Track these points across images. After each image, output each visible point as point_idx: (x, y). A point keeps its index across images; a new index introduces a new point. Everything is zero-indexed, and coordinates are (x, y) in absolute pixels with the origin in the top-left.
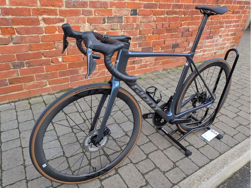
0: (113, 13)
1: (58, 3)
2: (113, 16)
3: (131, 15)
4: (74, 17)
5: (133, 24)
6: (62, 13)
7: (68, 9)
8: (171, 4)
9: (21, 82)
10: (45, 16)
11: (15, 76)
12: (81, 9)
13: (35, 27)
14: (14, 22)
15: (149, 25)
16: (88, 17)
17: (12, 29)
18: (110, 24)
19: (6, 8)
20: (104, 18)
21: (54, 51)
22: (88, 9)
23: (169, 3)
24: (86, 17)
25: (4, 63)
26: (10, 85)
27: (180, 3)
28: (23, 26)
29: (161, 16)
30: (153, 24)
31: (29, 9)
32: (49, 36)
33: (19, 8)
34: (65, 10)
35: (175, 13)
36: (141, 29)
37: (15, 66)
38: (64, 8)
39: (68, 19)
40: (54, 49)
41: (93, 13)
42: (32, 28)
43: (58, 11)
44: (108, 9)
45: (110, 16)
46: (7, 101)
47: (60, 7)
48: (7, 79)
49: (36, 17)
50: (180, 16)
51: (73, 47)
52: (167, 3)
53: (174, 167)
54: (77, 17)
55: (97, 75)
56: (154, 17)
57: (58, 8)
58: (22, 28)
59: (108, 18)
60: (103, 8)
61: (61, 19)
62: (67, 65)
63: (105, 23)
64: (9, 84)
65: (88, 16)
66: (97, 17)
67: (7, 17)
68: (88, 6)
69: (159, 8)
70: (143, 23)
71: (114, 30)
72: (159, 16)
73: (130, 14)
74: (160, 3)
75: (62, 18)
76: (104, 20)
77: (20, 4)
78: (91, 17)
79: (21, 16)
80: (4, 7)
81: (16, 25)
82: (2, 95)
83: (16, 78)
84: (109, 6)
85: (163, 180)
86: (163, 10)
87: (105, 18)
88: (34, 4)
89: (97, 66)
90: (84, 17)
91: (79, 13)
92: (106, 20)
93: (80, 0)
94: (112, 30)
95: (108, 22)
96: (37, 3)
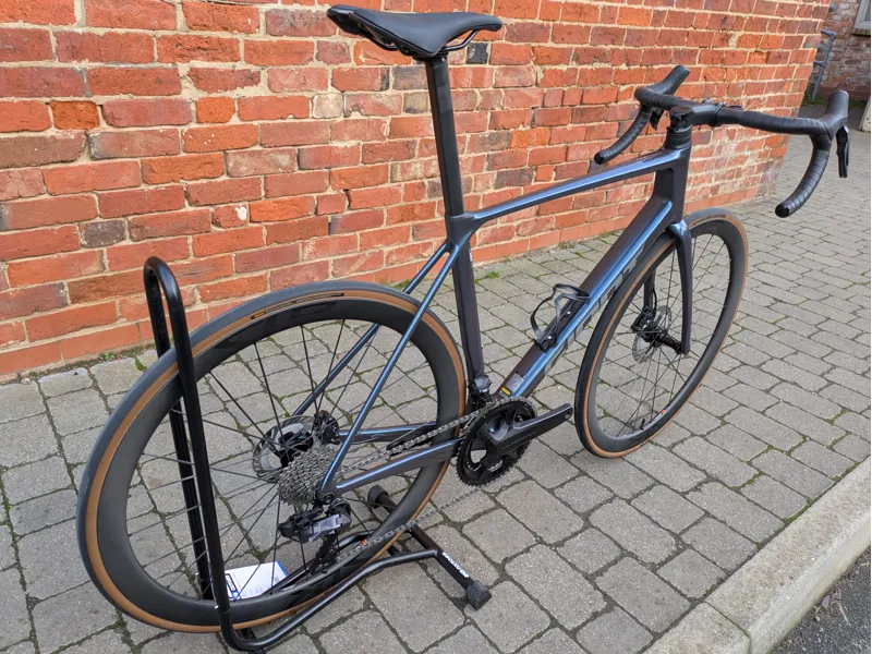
1: (241, 20)
2: (412, 65)
3: (468, 62)
4: (292, 67)
5: (473, 92)
6: (254, 52)
8: (589, 28)
9: (110, 294)
10: (199, 64)
11: (91, 272)
12: (314, 40)
13: (164, 101)
14: (99, 82)
15: (521, 95)
16: (336, 67)
17: (90, 107)
18: (403, 92)
19: (73, 34)
20: (385, 73)
21: (224, 182)
22: (336, 39)
23: (583, 25)
24: (330, 68)
25: (57, 227)
26: (73, 303)
27: (615, 25)
28: (125, 97)
29: (558, 67)
30: (533, 92)
31: (149, 39)
32: (210, 129)
33: (116, 35)
34: (264, 45)
35: (600, 56)
36: (498, 109)
37: (94, 238)
38: (260, 36)
39: (272, 74)
40: (224, 178)
41: (352, 53)
42: (156, 103)
43: (242, 46)
45: (404, 66)
46: (61, 363)
47: (249, 31)
48: (65, 282)
49: (170, 65)
50: (614, 68)
51: (284, 168)
52: (576, 24)
53: (678, 548)
54: (302, 67)
55: (357, 266)
56: (538, 68)
57: (241, 37)
58: (121, 104)
59: (397, 71)
61: (248, 75)
62: (264, 231)
63: (387, 87)
64: (69, 301)
65: (337, 64)
66: (364, 66)
67: (76, 65)
69: (554, 39)
70: (502, 90)
71: (415, 112)
72: (554, 67)
73: (464, 60)
74: (558, 22)
75: (253, 68)
76: (383, 78)
77: (122, 21)
78: (345, 66)
79: (122, 62)
80: (66, 28)
81: (104, 93)
82: (46, 342)
83: (94, 281)
85: (658, 591)
86: (565, 46)
87: (388, 71)
88: (167, 22)
89: (358, 233)
90: (323, 69)
91: (306, 52)
92: (392, 79)
93: (313, 9)
94: (408, 110)
95: (395, 87)
96: (174, 18)
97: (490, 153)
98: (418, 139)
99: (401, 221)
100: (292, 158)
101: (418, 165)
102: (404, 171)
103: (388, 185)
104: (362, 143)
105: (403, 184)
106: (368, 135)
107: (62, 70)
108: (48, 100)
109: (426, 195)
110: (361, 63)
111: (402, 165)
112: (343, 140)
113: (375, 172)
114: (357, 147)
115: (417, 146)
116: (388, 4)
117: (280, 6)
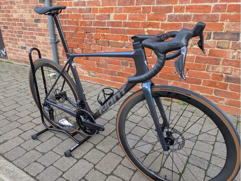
0: (225, 27)
2: (223, 31)
4: (174, 30)
6: (163, 26)
7: (170, 23)
9: (123, 76)
10: (149, 29)
11: (121, 71)
12: (182, 23)
14: (129, 32)
17: (126, 37)
18: (217, 41)
19: (126, 22)
20: (209, 34)
22: (191, 22)
25: (117, 60)
26: (118, 76)
31: (139, 23)
33: (133, 22)
34: (166, 24)
37: (123, 64)
38: (166, 22)
43: (160, 24)
44: (218, 22)
45: (219, 32)
47: (162, 21)
48: (117, 71)
57: (160, 22)
59: (215, 33)
60: (210, 22)
63: (210, 38)
67: (125, 28)
68: (192, 20)
71: (222, 48)
75: (163, 30)
76: (208, 35)
77: (134, 19)
79: (133, 28)
80: (125, 21)
81: (129, 34)
82: (113, 82)
83: (122, 73)
84: (219, 19)
87: (211, 33)
88: (143, 19)
89: (190, 84)
91: (180, 26)
92: (212, 36)
93: (184, 14)
94: (218, 47)
95: (214, 39)
96: (145, 18)
98: (223, 59)
99: (209, 86)
101: (221, 68)
102: (213, 68)
103: (205, 72)
104: (196, 56)
105: (212, 73)
106: (199, 53)
107: (123, 29)
108: (120, 35)
109: (224, 80)
111: (213, 67)
113: (199, 66)
114: (194, 57)
115: (222, 61)
116: (214, 10)
117: (173, 13)
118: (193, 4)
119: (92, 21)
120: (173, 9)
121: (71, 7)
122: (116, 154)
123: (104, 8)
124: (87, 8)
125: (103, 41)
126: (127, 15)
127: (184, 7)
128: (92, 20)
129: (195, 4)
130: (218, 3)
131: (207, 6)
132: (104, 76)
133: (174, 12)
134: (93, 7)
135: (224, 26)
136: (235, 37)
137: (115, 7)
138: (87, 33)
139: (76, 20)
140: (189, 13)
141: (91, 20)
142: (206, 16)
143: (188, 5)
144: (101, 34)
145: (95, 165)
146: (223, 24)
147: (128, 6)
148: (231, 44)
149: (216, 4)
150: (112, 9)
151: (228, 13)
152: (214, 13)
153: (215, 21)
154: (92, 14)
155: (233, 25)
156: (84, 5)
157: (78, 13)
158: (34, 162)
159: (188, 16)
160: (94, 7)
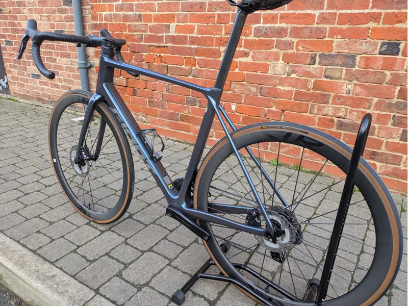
0: (335, 47)
2: (333, 53)
3: (380, 53)
4: (264, 51)
5: (383, 72)
6: (248, 44)
7: (257, 39)
9: (189, 122)
11: (186, 113)
12: (275, 39)
13: (214, 60)
14: (197, 52)
16: (285, 52)
17: (194, 60)
18: (324, 67)
19: (193, 37)
21: (229, 93)
22: (288, 39)
24: (282, 52)
26: (181, 121)
28: (204, 58)
31: (213, 38)
33: (204, 37)
34: (252, 41)
37: (189, 102)
38: (251, 37)
39: (254, 53)
40: (230, 92)
41: (295, 45)
42: (212, 60)
43: (243, 41)
44: (325, 39)
45: (327, 53)
46: (175, 139)
47: (246, 36)
49: (218, 48)
51: (253, 93)
54: (268, 51)
55: (284, 150)
57: (243, 38)
58: (203, 60)
59: (321, 56)
60: (314, 38)
61: (245, 53)
62: (241, 117)
63: (314, 63)
65: (285, 50)
66: (300, 52)
67: (192, 46)
68: (288, 34)
71: (331, 78)
73: (377, 52)
75: (247, 50)
76: (312, 58)
77: (206, 33)
78: (290, 51)
79: (204, 46)
80: (192, 35)
81: (198, 56)
82: (173, 130)
83: (186, 116)
84: (327, 35)
87: (316, 55)
88: (219, 33)
90: (278, 52)
91: (271, 44)
92: (318, 59)
93: (277, 26)
94: (327, 77)
95: (320, 64)
96: (222, 31)
97: (397, 115)
98: (333, 94)
100: (257, 90)
101: (330, 109)
102: (319, 109)
103: (308, 114)
104: (296, 89)
105: (318, 116)
106: (299, 86)
107: (189, 47)
108: (184, 56)
109: (335, 127)
110: (299, 50)
111: (319, 106)
112: (284, 86)
113: (300, 106)
114: (292, 91)
115: (331, 98)
116: (319, 21)
117: (261, 25)
118: (290, 12)
119: (142, 35)
120: (262, 19)
121: (112, 13)
122: (161, 226)
123: (161, 15)
124: (135, 14)
125: (159, 65)
126: (194, 26)
127: (277, 15)
128: (143, 33)
129: (293, 12)
130: (324, 11)
131: (309, 15)
132: (160, 120)
133: (263, 23)
134: (144, 13)
135: (334, 45)
136: (350, 61)
137: (177, 13)
138: (134, 52)
139: (118, 32)
140: (284, 25)
141: (141, 33)
142: (308, 29)
143: (282, 12)
144: (156, 54)
145: (126, 239)
146: (333, 42)
147: (197, 13)
148: (344, 72)
149: (321, 11)
150: (173, 16)
151: (338, 26)
152: (319, 26)
153: (321, 37)
154: (142, 23)
155: (347, 44)
156: (131, 9)
157: (122, 22)
158: (36, 232)
159: (283, 29)
160: (146, 13)
